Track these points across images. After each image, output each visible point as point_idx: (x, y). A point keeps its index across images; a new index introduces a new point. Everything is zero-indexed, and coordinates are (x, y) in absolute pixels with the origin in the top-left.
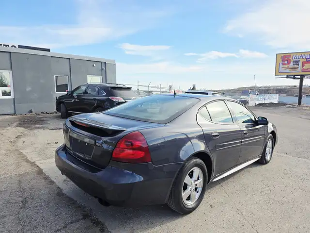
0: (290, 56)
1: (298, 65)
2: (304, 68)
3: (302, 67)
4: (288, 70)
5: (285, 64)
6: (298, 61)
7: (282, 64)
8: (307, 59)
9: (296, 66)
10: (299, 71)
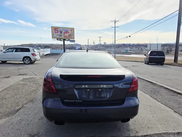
0: (58, 29)
1: (62, 34)
2: (65, 35)
3: (64, 35)
4: (58, 36)
5: (56, 33)
6: (62, 32)
7: (55, 32)
8: (65, 31)
9: (61, 34)
10: (63, 37)
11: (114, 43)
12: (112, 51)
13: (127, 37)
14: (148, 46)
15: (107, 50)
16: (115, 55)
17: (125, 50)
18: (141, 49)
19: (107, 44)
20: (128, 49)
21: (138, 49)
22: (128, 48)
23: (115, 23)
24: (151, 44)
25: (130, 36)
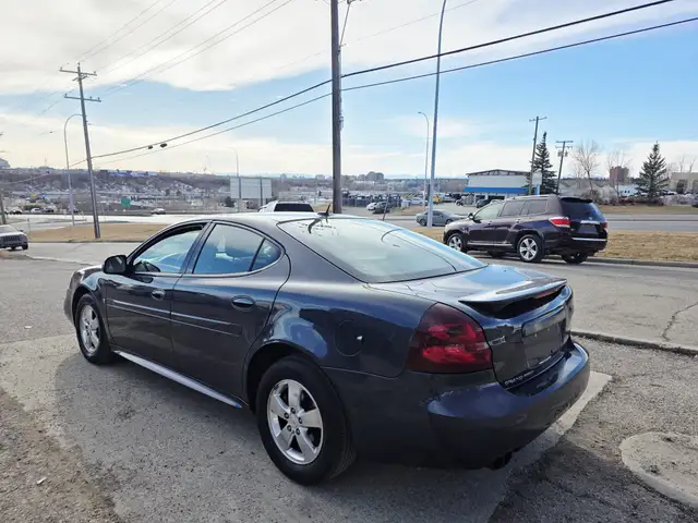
11: (86, 167)
12: (48, 198)
13: (150, 147)
14: (234, 184)
15: (22, 197)
16: (96, 221)
17: (110, 195)
18: (178, 193)
19: (12, 167)
20: (126, 191)
21: (168, 192)
22: (124, 188)
23: (80, 80)
24: (240, 178)
25: (164, 145)
